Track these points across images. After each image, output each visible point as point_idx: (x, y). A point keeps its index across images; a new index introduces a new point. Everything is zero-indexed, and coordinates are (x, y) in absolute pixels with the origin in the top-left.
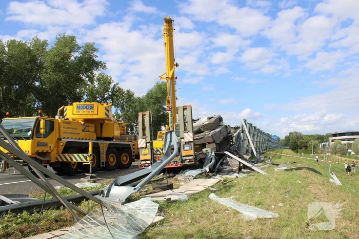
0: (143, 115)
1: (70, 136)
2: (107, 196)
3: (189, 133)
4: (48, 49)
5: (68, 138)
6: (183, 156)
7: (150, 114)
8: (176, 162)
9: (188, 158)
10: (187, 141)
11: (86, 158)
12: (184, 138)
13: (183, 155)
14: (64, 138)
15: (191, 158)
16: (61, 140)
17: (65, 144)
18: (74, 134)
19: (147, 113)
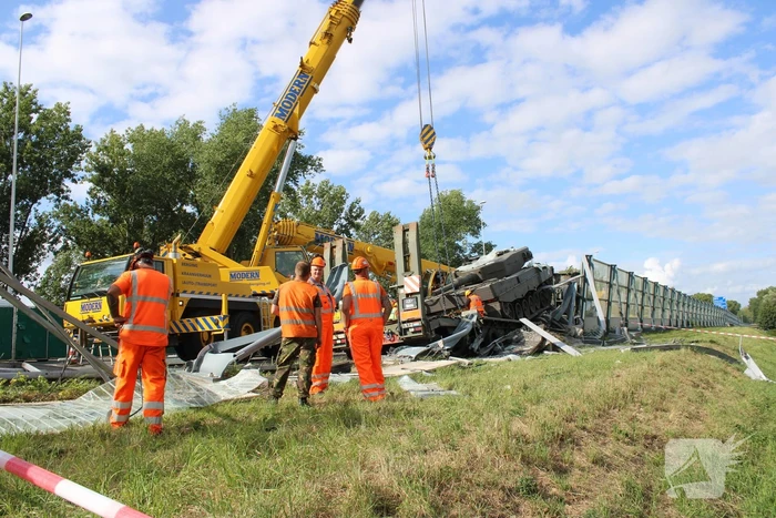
0: (332, 248)
1: (197, 289)
2: (197, 371)
3: (413, 277)
4: (205, 138)
5: (193, 293)
6: (404, 322)
7: (344, 245)
8: (392, 333)
9: (411, 325)
10: (409, 292)
11: (217, 324)
12: (403, 287)
13: (402, 319)
14: (185, 292)
15: (417, 324)
16: (178, 295)
17: (186, 302)
18: (205, 284)
19: (339, 244)
